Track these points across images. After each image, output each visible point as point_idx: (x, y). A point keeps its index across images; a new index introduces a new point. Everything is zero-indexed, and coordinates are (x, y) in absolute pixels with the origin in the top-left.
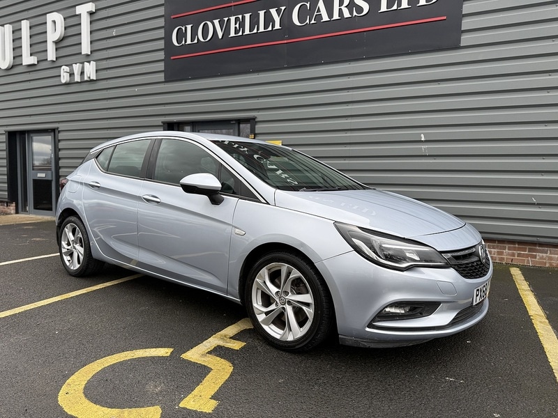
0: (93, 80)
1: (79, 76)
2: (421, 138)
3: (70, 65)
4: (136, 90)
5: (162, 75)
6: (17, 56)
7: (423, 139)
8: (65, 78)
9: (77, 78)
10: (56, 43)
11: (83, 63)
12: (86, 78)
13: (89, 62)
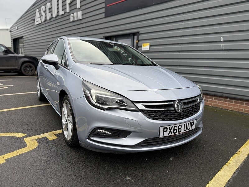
0: (80, 19)
1: (76, 18)
2: (221, 39)
3: (73, 14)
4: (95, 23)
5: (104, 14)
6: (58, 12)
7: (222, 40)
8: (72, 19)
9: (76, 19)
10: (70, 4)
11: (77, 12)
12: (78, 19)
13: (79, 11)
